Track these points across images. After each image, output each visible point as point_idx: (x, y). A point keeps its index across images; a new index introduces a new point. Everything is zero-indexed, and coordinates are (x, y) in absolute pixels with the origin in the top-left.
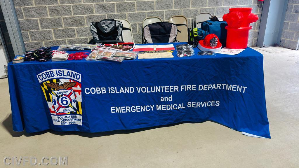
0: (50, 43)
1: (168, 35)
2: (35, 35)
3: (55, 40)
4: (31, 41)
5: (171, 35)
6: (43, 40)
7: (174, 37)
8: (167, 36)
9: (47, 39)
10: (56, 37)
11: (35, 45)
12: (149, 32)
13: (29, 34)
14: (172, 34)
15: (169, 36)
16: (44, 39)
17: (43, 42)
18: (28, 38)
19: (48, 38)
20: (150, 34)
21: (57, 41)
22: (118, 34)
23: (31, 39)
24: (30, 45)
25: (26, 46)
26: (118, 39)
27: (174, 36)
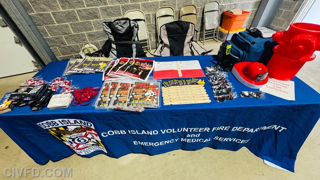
0: (70, 38)
1: (185, 34)
2: (52, 30)
3: (74, 34)
4: (50, 37)
5: (187, 35)
6: (62, 35)
7: (191, 37)
8: (184, 36)
9: (66, 34)
10: (74, 31)
11: (56, 40)
12: (166, 32)
13: (46, 29)
14: (189, 33)
15: (186, 36)
16: (62, 33)
17: (63, 36)
18: (47, 33)
19: (66, 32)
20: (167, 34)
21: (76, 35)
22: (134, 35)
23: (50, 34)
24: (51, 40)
25: (47, 41)
26: (134, 40)
27: (191, 35)
